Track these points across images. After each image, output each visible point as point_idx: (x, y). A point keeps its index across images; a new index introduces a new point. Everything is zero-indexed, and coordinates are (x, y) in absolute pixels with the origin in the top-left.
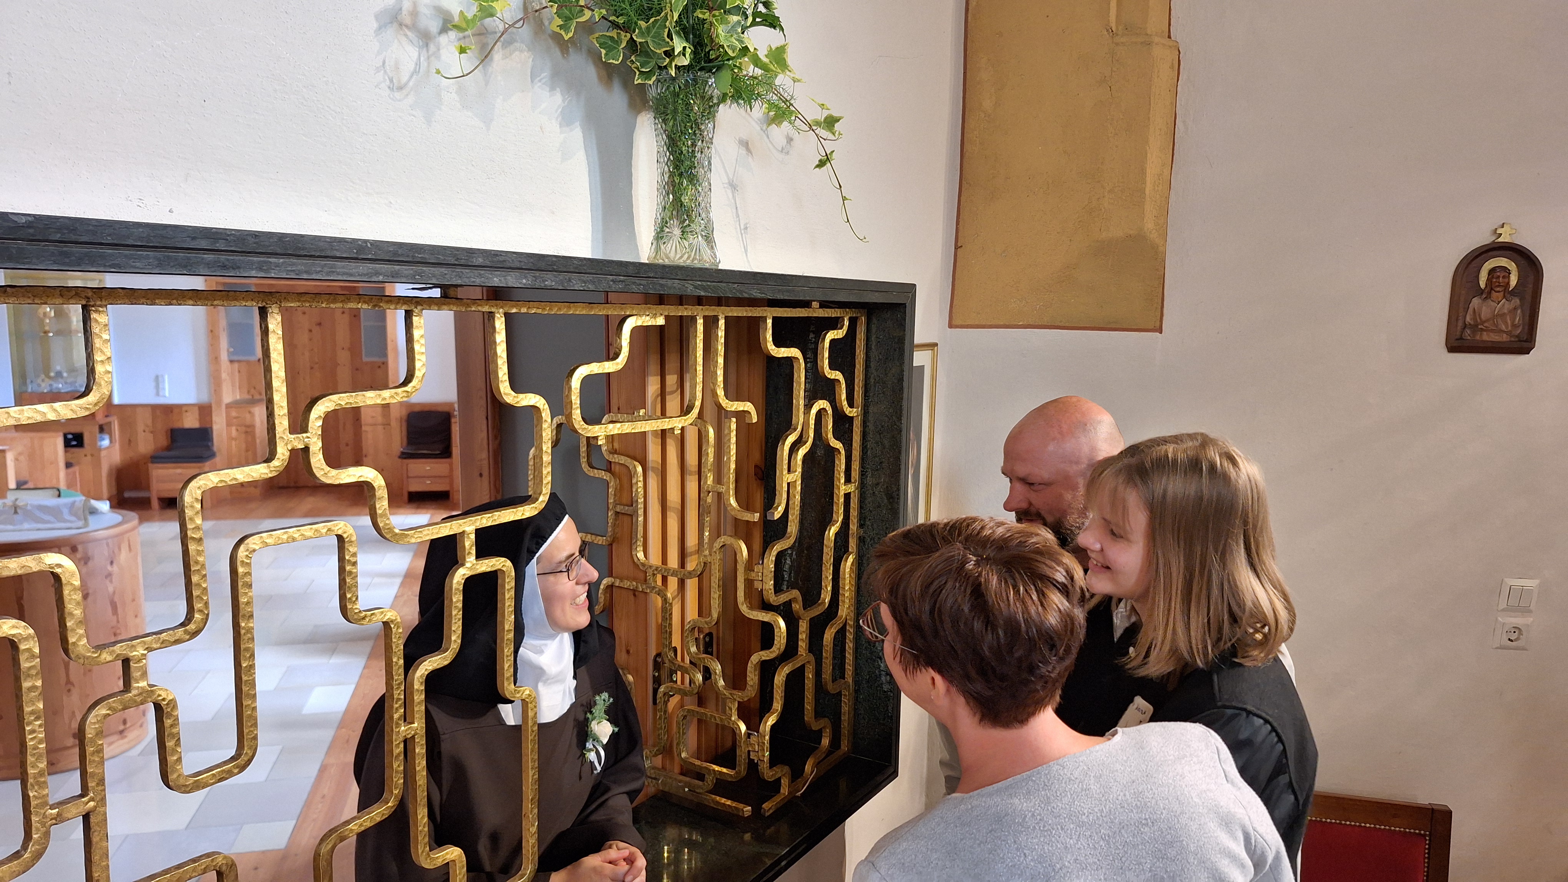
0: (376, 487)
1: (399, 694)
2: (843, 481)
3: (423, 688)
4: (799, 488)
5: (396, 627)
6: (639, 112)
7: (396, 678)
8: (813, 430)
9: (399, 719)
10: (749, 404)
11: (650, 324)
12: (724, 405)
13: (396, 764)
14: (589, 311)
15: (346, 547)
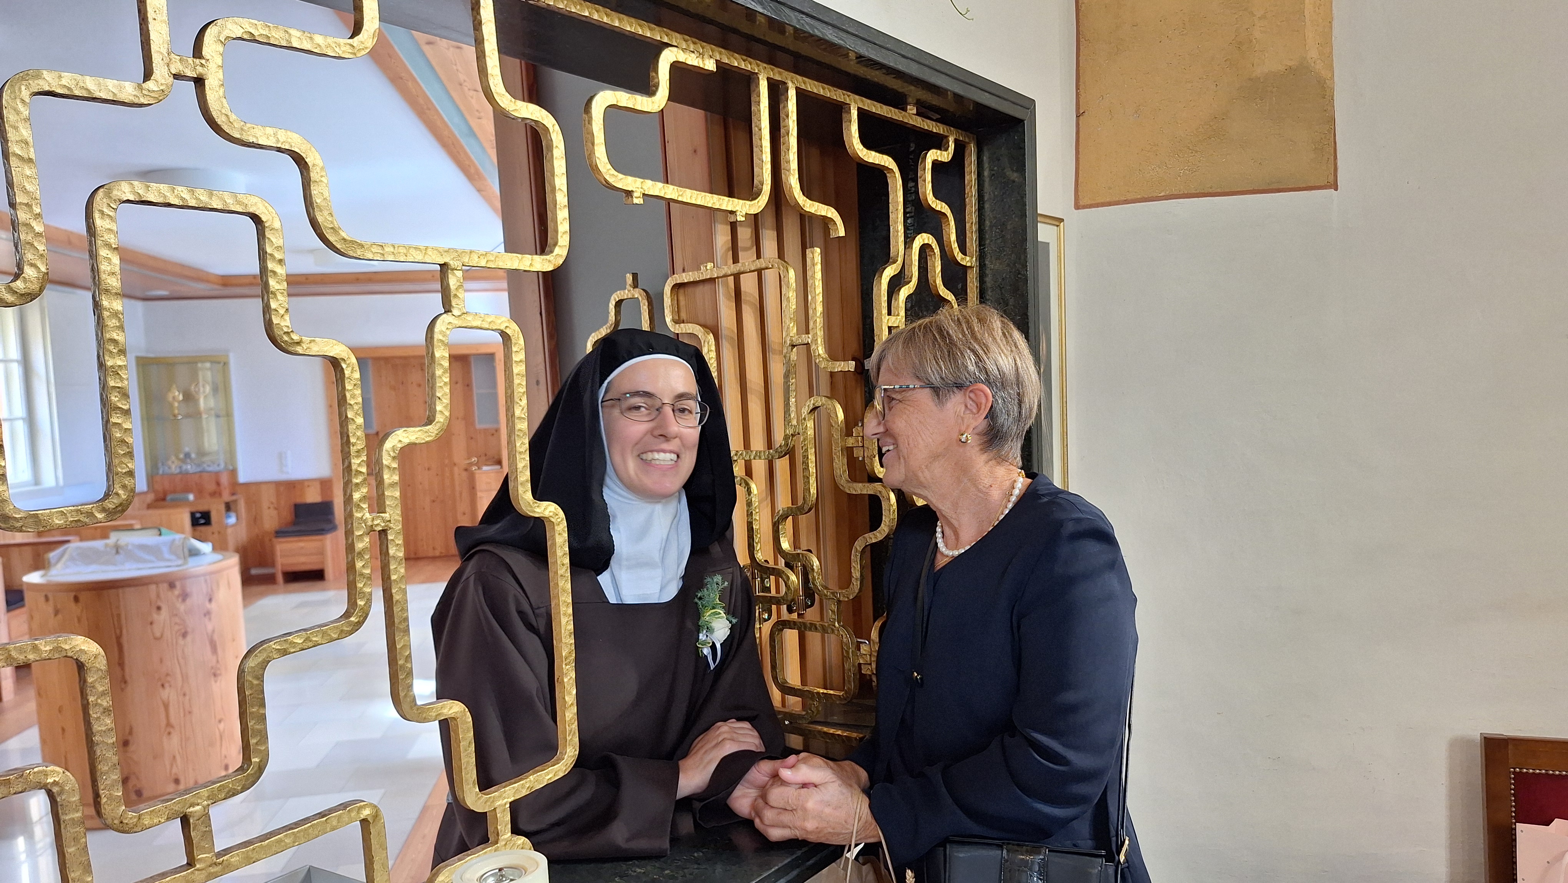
1: (359, 465)
3: (397, 466)
5: (350, 369)
7: (353, 440)
8: (917, 268)
9: (361, 501)
10: (833, 210)
11: (696, 64)
12: (801, 202)
13: (359, 564)
14: (612, 20)
15: (267, 235)
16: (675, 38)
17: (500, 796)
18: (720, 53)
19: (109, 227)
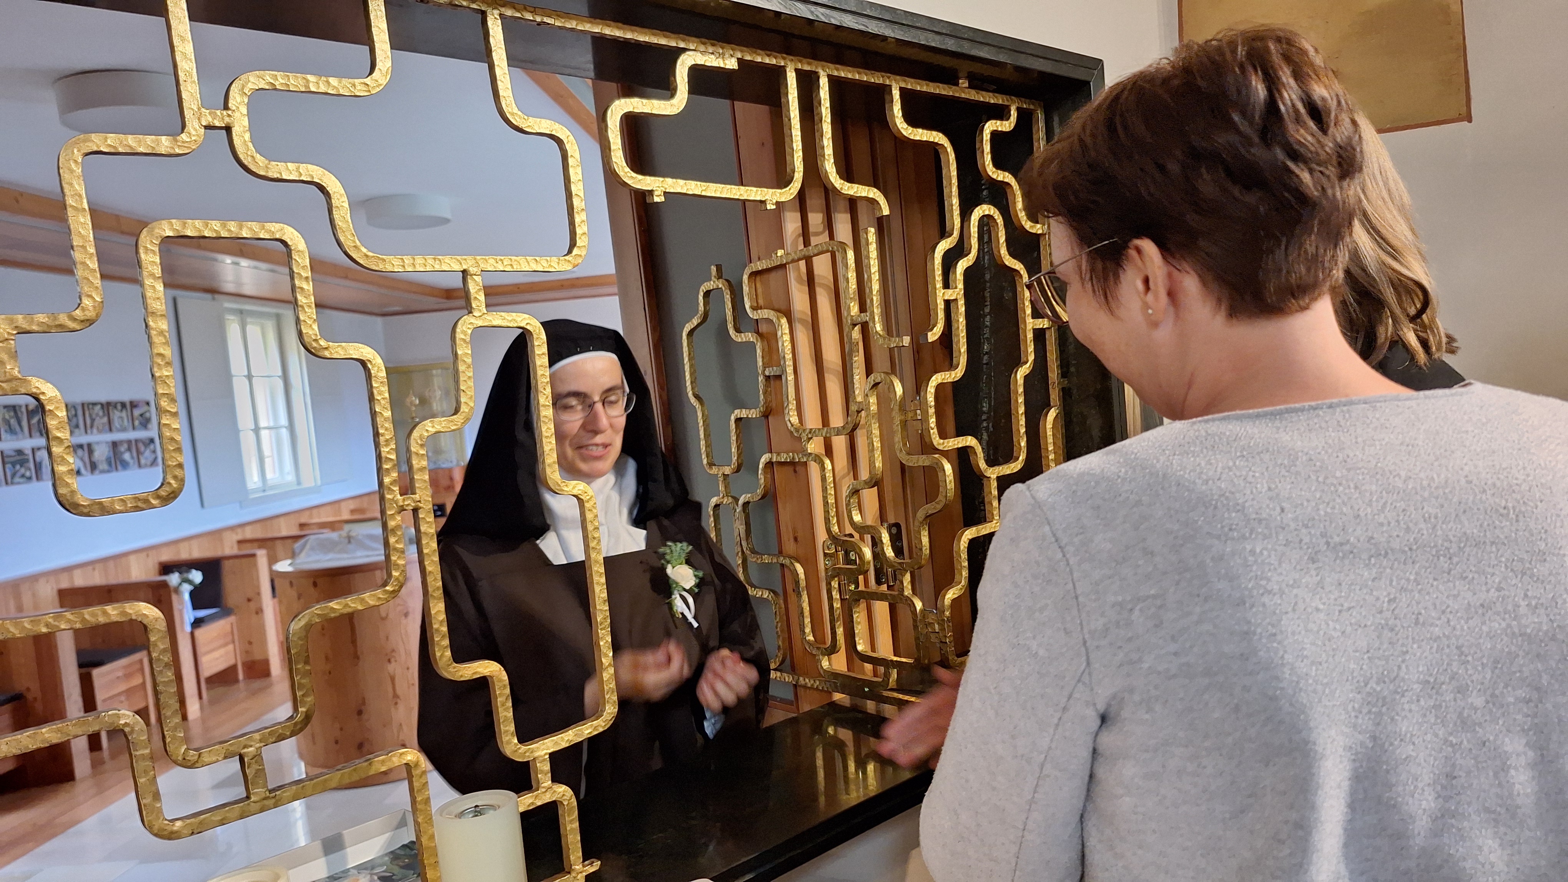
0: (334, 193)
2: (1029, 311)
3: (423, 452)
4: (963, 309)
5: (376, 369)
7: (382, 431)
8: (977, 239)
9: (392, 484)
10: (876, 190)
11: (716, 65)
12: (839, 186)
13: (392, 540)
14: (626, 34)
15: (294, 257)
16: (694, 43)
17: (541, 747)
18: (742, 52)
19: (152, 259)
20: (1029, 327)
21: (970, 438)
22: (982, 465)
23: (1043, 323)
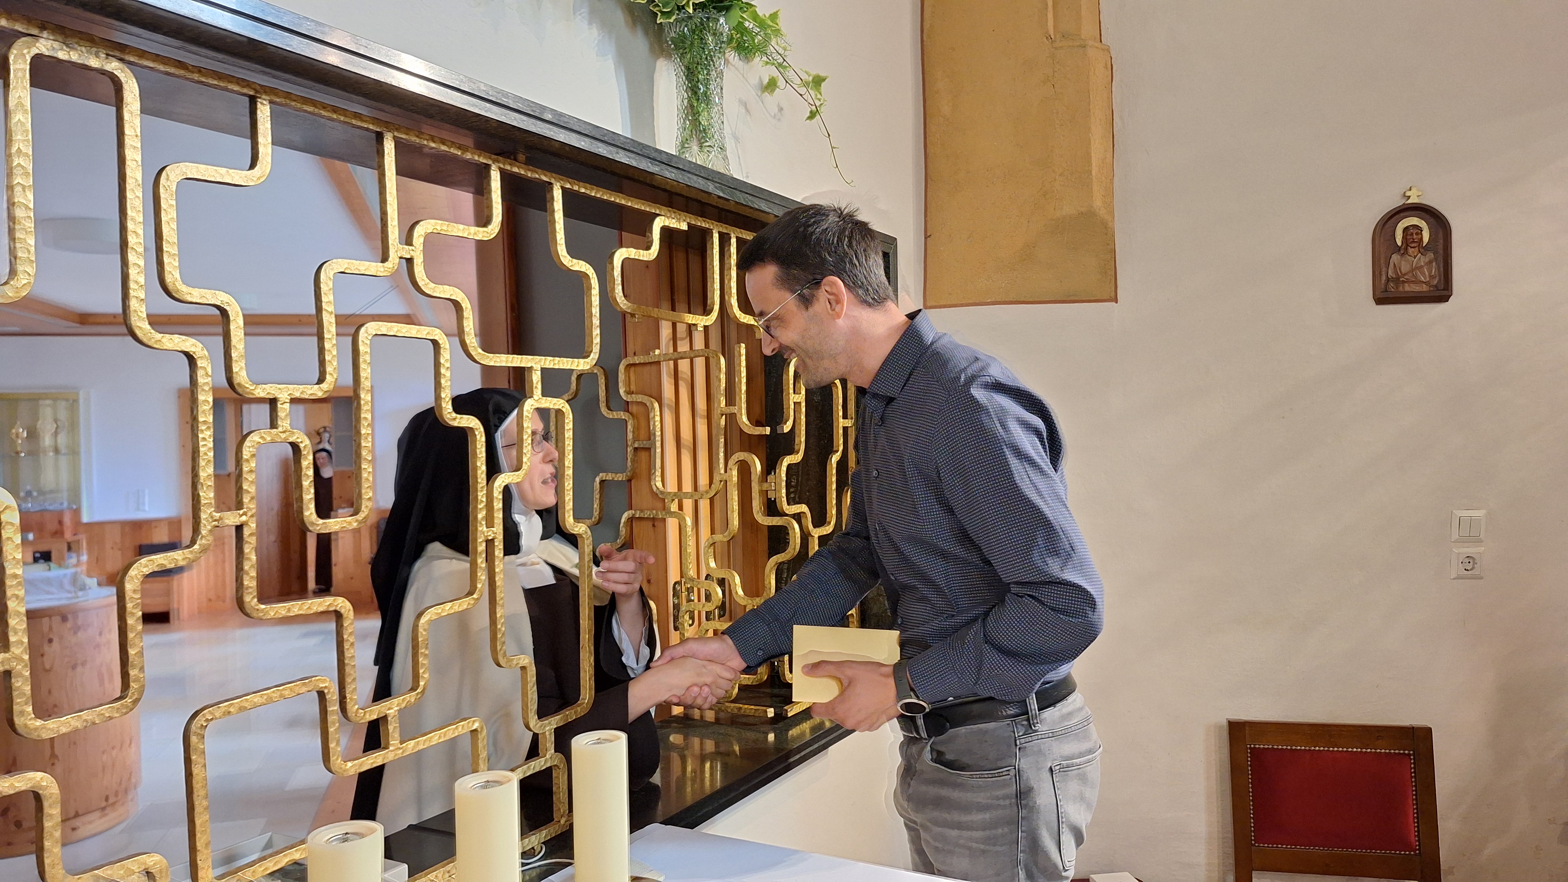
0: (464, 308)
1: (482, 497)
2: (841, 414)
3: (501, 497)
4: (804, 409)
6: (658, 58)
7: (479, 480)
9: (482, 519)
11: (675, 226)
12: (738, 316)
13: (479, 561)
14: (627, 202)
15: (442, 352)
16: (664, 210)
17: (549, 723)
18: (690, 218)
19: (366, 350)
20: (841, 425)
21: (804, 505)
22: (811, 526)
23: (849, 423)
